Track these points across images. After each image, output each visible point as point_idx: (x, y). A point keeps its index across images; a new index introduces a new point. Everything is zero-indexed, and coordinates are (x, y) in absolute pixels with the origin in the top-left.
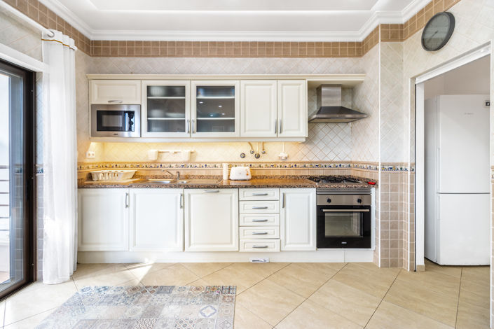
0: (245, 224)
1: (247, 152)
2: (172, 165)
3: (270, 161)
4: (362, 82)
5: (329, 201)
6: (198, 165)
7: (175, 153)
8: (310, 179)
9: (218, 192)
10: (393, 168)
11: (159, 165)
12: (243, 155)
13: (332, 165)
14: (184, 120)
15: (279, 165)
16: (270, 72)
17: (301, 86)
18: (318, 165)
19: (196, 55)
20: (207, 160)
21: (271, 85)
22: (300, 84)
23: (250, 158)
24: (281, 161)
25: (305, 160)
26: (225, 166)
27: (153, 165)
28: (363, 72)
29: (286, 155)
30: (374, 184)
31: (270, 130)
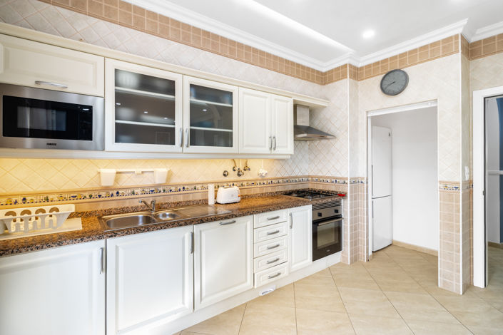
0: (261, 254)
1: (230, 170)
2: (136, 191)
3: (251, 178)
4: (325, 107)
5: (320, 215)
6: (173, 188)
7: (143, 172)
8: (285, 194)
9: (235, 222)
10: (355, 182)
11: (115, 193)
12: (226, 173)
13: (297, 180)
14: (174, 129)
15: (258, 182)
16: (262, 84)
17: (289, 103)
18: (288, 180)
19: (186, 41)
20: (186, 181)
21: (266, 97)
22: (287, 102)
23: (233, 176)
24: (260, 178)
25: (279, 176)
26: (211, 188)
27: (103, 194)
28: (328, 99)
29: (266, 172)
30: (343, 195)
31: (265, 147)
